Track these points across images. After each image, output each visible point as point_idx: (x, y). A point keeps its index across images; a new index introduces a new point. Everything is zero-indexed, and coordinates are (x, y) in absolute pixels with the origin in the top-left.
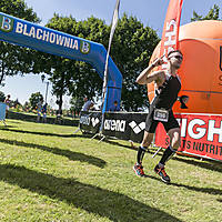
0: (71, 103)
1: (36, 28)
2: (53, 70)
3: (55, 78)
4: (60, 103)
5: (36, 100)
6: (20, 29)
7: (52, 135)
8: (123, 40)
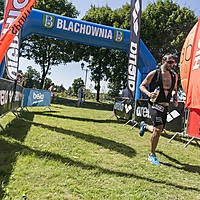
0: (109, 87)
1: (74, 22)
2: (91, 58)
3: (93, 65)
4: (98, 88)
5: (78, 85)
6: (60, 25)
7: (88, 120)
8: (158, 23)
